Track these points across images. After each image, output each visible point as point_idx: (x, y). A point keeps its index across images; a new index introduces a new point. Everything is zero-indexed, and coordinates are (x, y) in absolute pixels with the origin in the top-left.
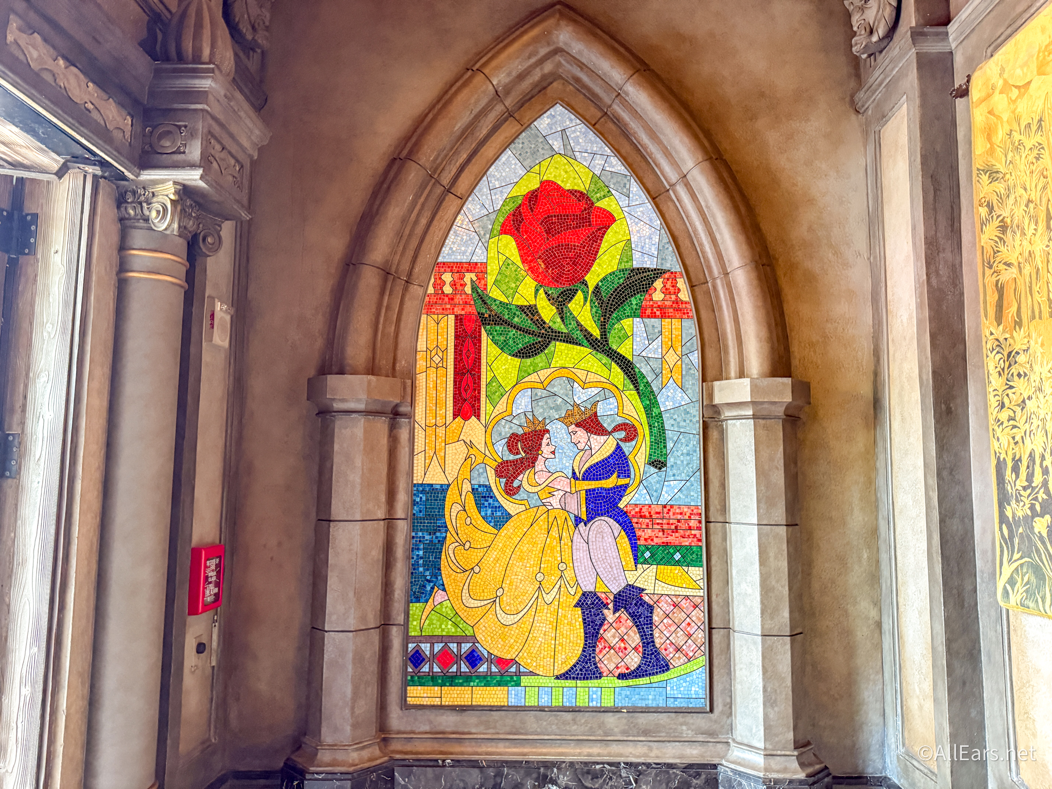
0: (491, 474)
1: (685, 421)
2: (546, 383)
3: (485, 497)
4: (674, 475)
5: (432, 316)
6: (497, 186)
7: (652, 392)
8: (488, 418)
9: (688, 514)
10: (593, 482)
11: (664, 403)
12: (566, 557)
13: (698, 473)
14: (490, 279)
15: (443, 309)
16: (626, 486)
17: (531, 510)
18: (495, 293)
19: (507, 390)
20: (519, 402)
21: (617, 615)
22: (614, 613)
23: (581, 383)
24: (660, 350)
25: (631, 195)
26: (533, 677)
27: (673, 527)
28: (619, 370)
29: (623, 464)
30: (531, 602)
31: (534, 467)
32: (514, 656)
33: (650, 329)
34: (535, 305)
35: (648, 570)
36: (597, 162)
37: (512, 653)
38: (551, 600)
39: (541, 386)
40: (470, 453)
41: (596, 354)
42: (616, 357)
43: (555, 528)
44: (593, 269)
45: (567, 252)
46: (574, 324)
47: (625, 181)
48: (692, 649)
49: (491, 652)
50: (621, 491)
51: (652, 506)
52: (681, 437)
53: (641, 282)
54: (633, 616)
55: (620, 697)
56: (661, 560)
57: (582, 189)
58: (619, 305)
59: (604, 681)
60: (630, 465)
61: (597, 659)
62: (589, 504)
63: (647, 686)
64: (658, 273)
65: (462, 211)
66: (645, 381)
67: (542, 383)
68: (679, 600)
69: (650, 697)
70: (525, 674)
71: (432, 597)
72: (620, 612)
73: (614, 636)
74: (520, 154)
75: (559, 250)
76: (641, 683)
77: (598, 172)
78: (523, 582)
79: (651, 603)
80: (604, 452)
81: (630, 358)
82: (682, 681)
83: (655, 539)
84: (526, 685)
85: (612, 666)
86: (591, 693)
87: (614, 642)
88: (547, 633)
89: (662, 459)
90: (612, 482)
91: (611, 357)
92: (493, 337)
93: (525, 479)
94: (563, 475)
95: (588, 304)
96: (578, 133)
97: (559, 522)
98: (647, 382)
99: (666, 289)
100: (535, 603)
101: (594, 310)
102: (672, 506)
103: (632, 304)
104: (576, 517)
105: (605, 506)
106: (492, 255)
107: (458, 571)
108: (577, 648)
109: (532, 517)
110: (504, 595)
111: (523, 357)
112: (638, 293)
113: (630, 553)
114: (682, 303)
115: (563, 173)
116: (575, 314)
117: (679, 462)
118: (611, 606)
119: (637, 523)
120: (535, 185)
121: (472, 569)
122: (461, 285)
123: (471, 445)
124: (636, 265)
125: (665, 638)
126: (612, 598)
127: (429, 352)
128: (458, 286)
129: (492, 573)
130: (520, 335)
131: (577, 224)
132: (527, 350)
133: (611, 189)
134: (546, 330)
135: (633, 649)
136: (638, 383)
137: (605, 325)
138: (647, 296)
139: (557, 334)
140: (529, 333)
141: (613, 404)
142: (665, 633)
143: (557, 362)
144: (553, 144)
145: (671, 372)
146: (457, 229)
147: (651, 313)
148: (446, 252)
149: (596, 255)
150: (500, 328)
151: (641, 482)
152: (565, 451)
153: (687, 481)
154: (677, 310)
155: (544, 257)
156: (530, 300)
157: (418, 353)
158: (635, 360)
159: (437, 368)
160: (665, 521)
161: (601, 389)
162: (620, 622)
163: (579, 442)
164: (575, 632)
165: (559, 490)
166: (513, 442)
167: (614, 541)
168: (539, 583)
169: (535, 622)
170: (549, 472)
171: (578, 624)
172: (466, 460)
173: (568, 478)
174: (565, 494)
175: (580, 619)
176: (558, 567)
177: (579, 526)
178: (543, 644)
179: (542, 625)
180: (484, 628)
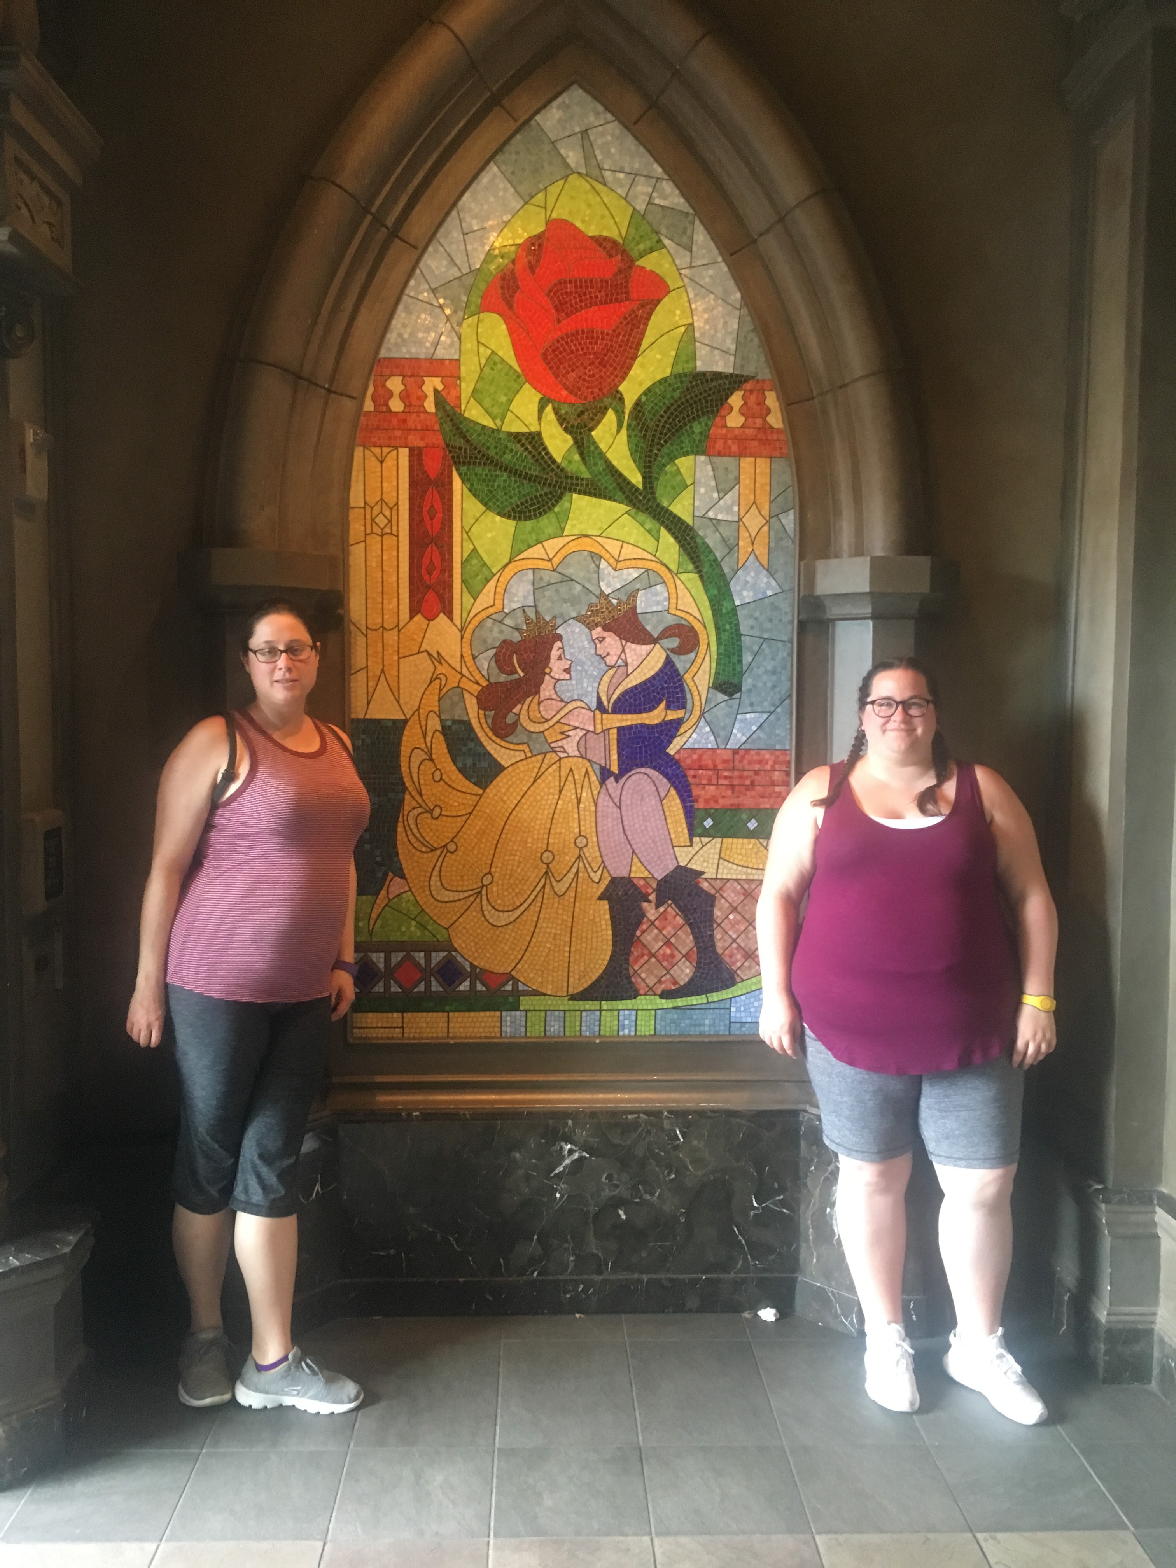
0: (472, 704)
1: (771, 621)
2: (556, 561)
3: (462, 739)
4: (752, 704)
5: (373, 449)
6: (475, 228)
7: (723, 575)
8: (465, 615)
9: (771, 763)
10: (629, 716)
11: (740, 593)
12: (588, 827)
13: (787, 701)
14: (466, 388)
15: (390, 438)
16: (679, 722)
17: (534, 759)
18: (474, 412)
19: (494, 570)
20: (513, 590)
21: (662, 909)
22: (657, 907)
23: (612, 561)
24: (736, 509)
25: (694, 248)
26: (537, 998)
27: (748, 782)
28: (672, 540)
29: (676, 688)
30: (535, 893)
31: (538, 692)
32: (510, 969)
33: (721, 474)
34: (539, 434)
35: (709, 845)
36: (639, 188)
37: (506, 964)
38: (564, 890)
39: (548, 565)
40: (437, 672)
41: (636, 514)
42: (668, 519)
43: (570, 786)
44: (632, 372)
45: (591, 343)
46: (601, 467)
47: (685, 222)
49: (476, 963)
50: (671, 729)
51: (718, 751)
52: (764, 646)
53: (709, 395)
54: (684, 911)
55: (663, 1023)
56: (729, 830)
57: (612, 233)
58: (673, 434)
59: (641, 1002)
60: (686, 689)
61: (631, 971)
62: (623, 750)
63: (703, 1006)
64: (734, 381)
65: (418, 271)
66: (711, 557)
67: (550, 560)
68: (753, 887)
69: (707, 1022)
70: (526, 994)
71: (385, 888)
72: (666, 905)
73: (656, 939)
74: (513, 173)
75: (577, 339)
76: (695, 1003)
77: (641, 206)
78: (522, 866)
79: (713, 892)
80: (646, 670)
81: (689, 520)
82: (752, 1000)
83: (721, 800)
84: (527, 1008)
85: (651, 981)
86: (621, 1018)
87: (657, 947)
88: (557, 937)
89: (735, 681)
90: (656, 716)
91: (658, 520)
92: (472, 485)
94: (583, 705)
95: (624, 431)
96: (609, 138)
97: (577, 777)
98: (716, 560)
99: (749, 408)
100: (541, 895)
101: (634, 441)
102: (747, 751)
103: (693, 432)
104: (603, 769)
105: (646, 752)
106: (469, 346)
107: (424, 849)
108: (602, 957)
109: (536, 770)
110: (494, 884)
111: (520, 519)
112: (703, 414)
113: (684, 821)
114: (772, 433)
115: (583, 206)
116: (603, 446)
117: (760, 685)
118: (652, 897)
119: (694, 777)
120: (537, 227)
121: (445, 846)
122: (419, 398)
123: (439, 659)
124: (701, 367)
125: (730, 941)
126: (654, 886)
127: (368, 510)
128: (413, 399)
129: (475, 852)
130: (515, 482)
131: (606, 295)
132: (526, 507)
133: (663, 238)
134: (556, 474)
135: (684, 956)
136: (700, 561)
137: (650, 467)
138: (718, 419)
139: (574, 481)
140: (530, 480)
141: (661, 594)
142: (730, 933)
143: (573, 526)
144: (568, 156)
145: (753, 543)
146: (410, 300)
147: (724, 448)
148: (392, 341)
149: (638, 350)
150: (483, 470)
151: (702, 715)
152: (586, 668)
153: (771, 713)
154: (764, 442)
155: (554, 351)
156: (531, 424)
157: (351, 511)
158: (697, 525)
159: (382, 536)
160: (736, 773)
161: (643, 571)
162: (666, 919)
163: (608, 654)
164: (600, 934)
165: (577, 728)
166: (505, 654)
167: (659, 803)
168: (545, 866)
169: (541, 921)
170: (562, 701)
171: (603, 922)
172: (431, 682)
173: (590, 710)
174: (585, 735)
175: (608, 916)
176: (575, 843)
177: (608, 782)
178: (551, 952)
179: (550, 925)
180: (464, 931)
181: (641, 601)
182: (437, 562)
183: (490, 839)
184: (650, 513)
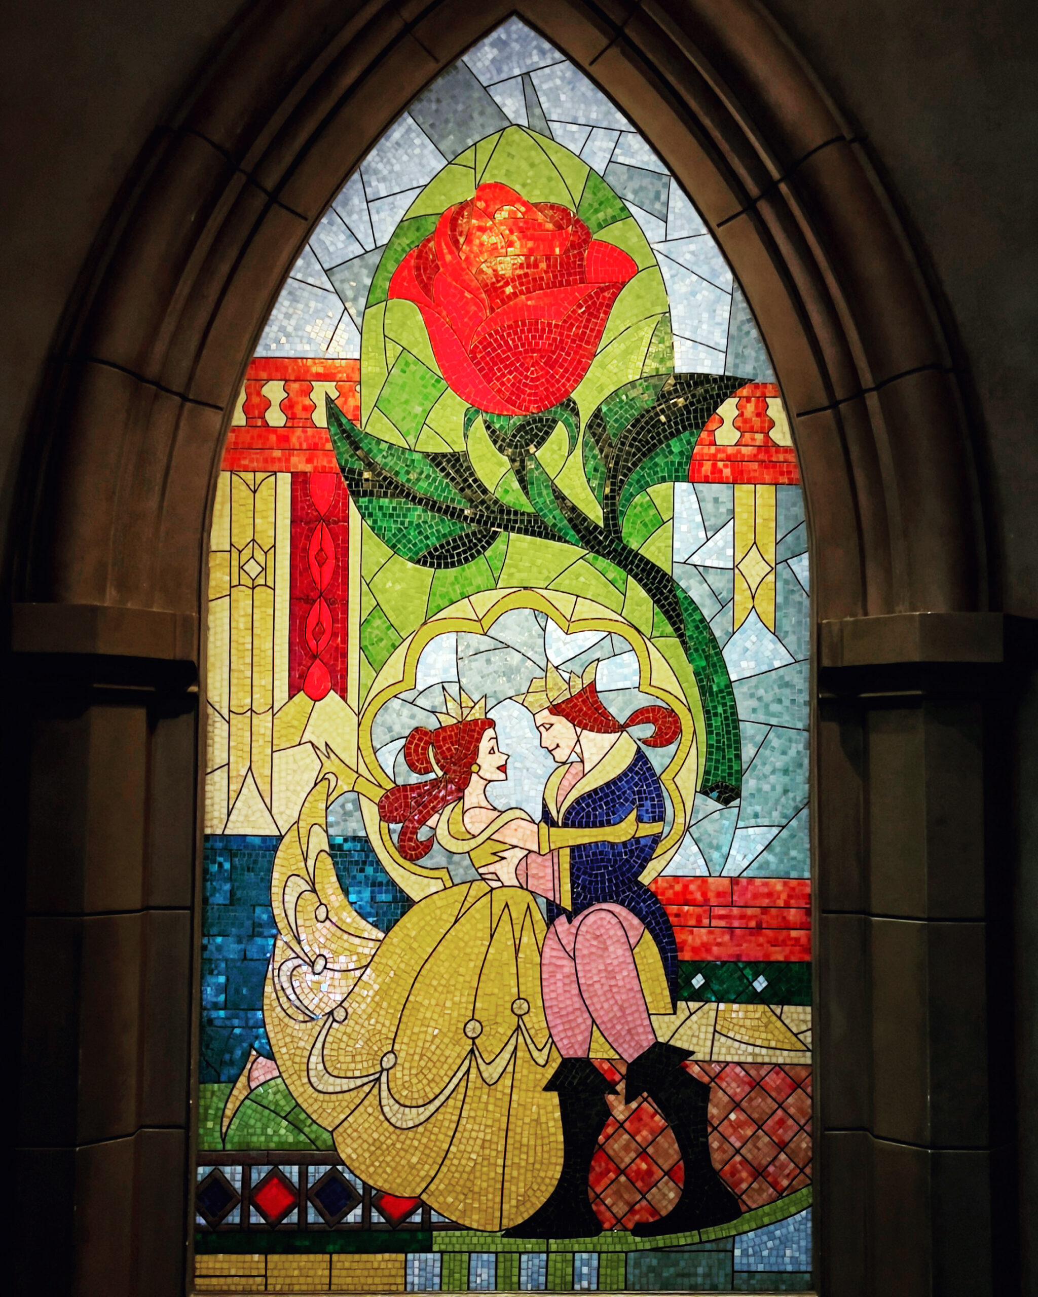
0: (371, 812)
1: (780, 701)
2: (487, 621)
3: (357, 862)
4: (755, 815)
5: (243, 474)
6: (383, 194)
7: (714, 639)
8: (363, 693)
9: (784, 896)
10: (587, 831)
11: (736, 664)
12: (530, 986)
13: (805, 811)
14: (368, 396)
15: (265, 461)
16: (656, 839)
17: (455, 889)
18: (378, 427)
19: (404, 635)
20: (429, 661)
21: (634, 1105)
22: (628, 1101)
23: (562, 621)
24: (730, 552)
25: (670, 217)
26: (458, 1233)
27: (752, 924)
28: (643, 593)
29: (651, 792)
30: (455, 1081)
31: (461, 798)
32: (419, 1191)
33: (709, 507)
34: (466, 454)
35: (699, 1013)
36: (598, 143)
37: (414, 1184)
38: (496, 1076)
39: (476, 627)
41: (595, 559)
42: (638, 566)
43: (505, 926)
44: (589, 374)
45: (534, 337)
46: (547, 494)
47: (659, 185)
48: (787, 1171)
49: (371, 1183)
50: (644, 849)
51: (710, 880)
52: (771, 735)
53: (692, 404)
54: (666, 1108)
55: (637, 1272)
56: (727, 991)
57: (564, 200)
58: (644, 455)
59: (606, 1240)
60: (665, 794)
61: (591, 1195)
62: (578, 878)
63: (694, 1247)
64: (726, 386)
65: (307, 248)
66: (698, 617)
67: (479, 620)
68: (763, 1072)
70: (441, 1227)
71: (246, 1072)
72: (640, 1099)
73: (626, 1148)
74: (432, 126)
75: (516, 333)
76: (682, 1242)
77: (599, 166)
78: (437, 1041)
79: (706, 1079)
80: (608, 768)
81: (666, 568)
82: (765, 1238)
83: (715, 949)
84: (443, 1248)
85: (620, 1209)
86: (577, 1264)
87: (627, 1160)
88: (487, 1145)
89: (732, 782)
90: (624, 831)
91: (625, 567)
92: (375, 522)
93: (443, 825)
94: (523, 815)
95: (578, 451)
96: (558, 81)
97: (514, 915)
98: (703, 620)
99: (746, 421)
100: (463, 1083)
101: (591, 463)
102: (751, 879)
103: (671, 452)
104: (550, 903)
105: (610, 881)
106: (373, 342)
108: (550, 1173)
109: (458, 906)
110: (399, 1068)
111: (439, 564)
112: (685, 429)
113: (663, 978)
114: (777, 452)
115: (524, 165)
116: (551, 472)
117: (766, 787)
118: (621, 1087)
119: (677, 915)
120: (464, 193)
121: (331, 1013)
122: (305, 408)
123: (327, 753)
124: (682, 366)
125: (731, 1151)
126: (623, 1070)
127: (235, 554)
128: (298, 409)
129: (373, 1021)
130: (433, 518)
131: (555, 277)
132: (448, 551)
133: (628, 204)
134: (488, 508)
135: (666, 1173)
136: (681, 621)
137: (613, 498)
138: (704, 435)
139: (512, 517)
140: (452, 515)
141: (629, 665)
142: (733, 1139)
143: (511, 575)
144: (505, 105)
145: (753, 598)
146: (296, 284)
147: (712, 473)
148: (272, 335)
149: (597, 346)
150: (391, 502)
151: (687, 829)
152: (528, 764)
153: (783, 827)
154: (768, 465)
155: (485, 348)
156: (455, 442)
157: (212, 555)
158: (678, 573)
159: (253, 588)
160: (735, 911)
161: (606, 634)
162: (640, 1119)
163: (558, 746)
164: (546, 1141)
165: (514, 847)
166: (417, 746)
167: (628, 953)
168: (470, 1041)
169: (463, 1121)
170: (495, 809)
171: (551, 1124)
172: (316, 784)
173: (533, 822)
174: (526, 856)
175: (558, 1114)
176: (512, 1010)
177: (557, 922)
178: (478, 1167)
179: (476, 1127)
180: (355, 1135)
181: (602, 675)
182: (327, 624)
183: (393, 1003)
184: (613, 559)
